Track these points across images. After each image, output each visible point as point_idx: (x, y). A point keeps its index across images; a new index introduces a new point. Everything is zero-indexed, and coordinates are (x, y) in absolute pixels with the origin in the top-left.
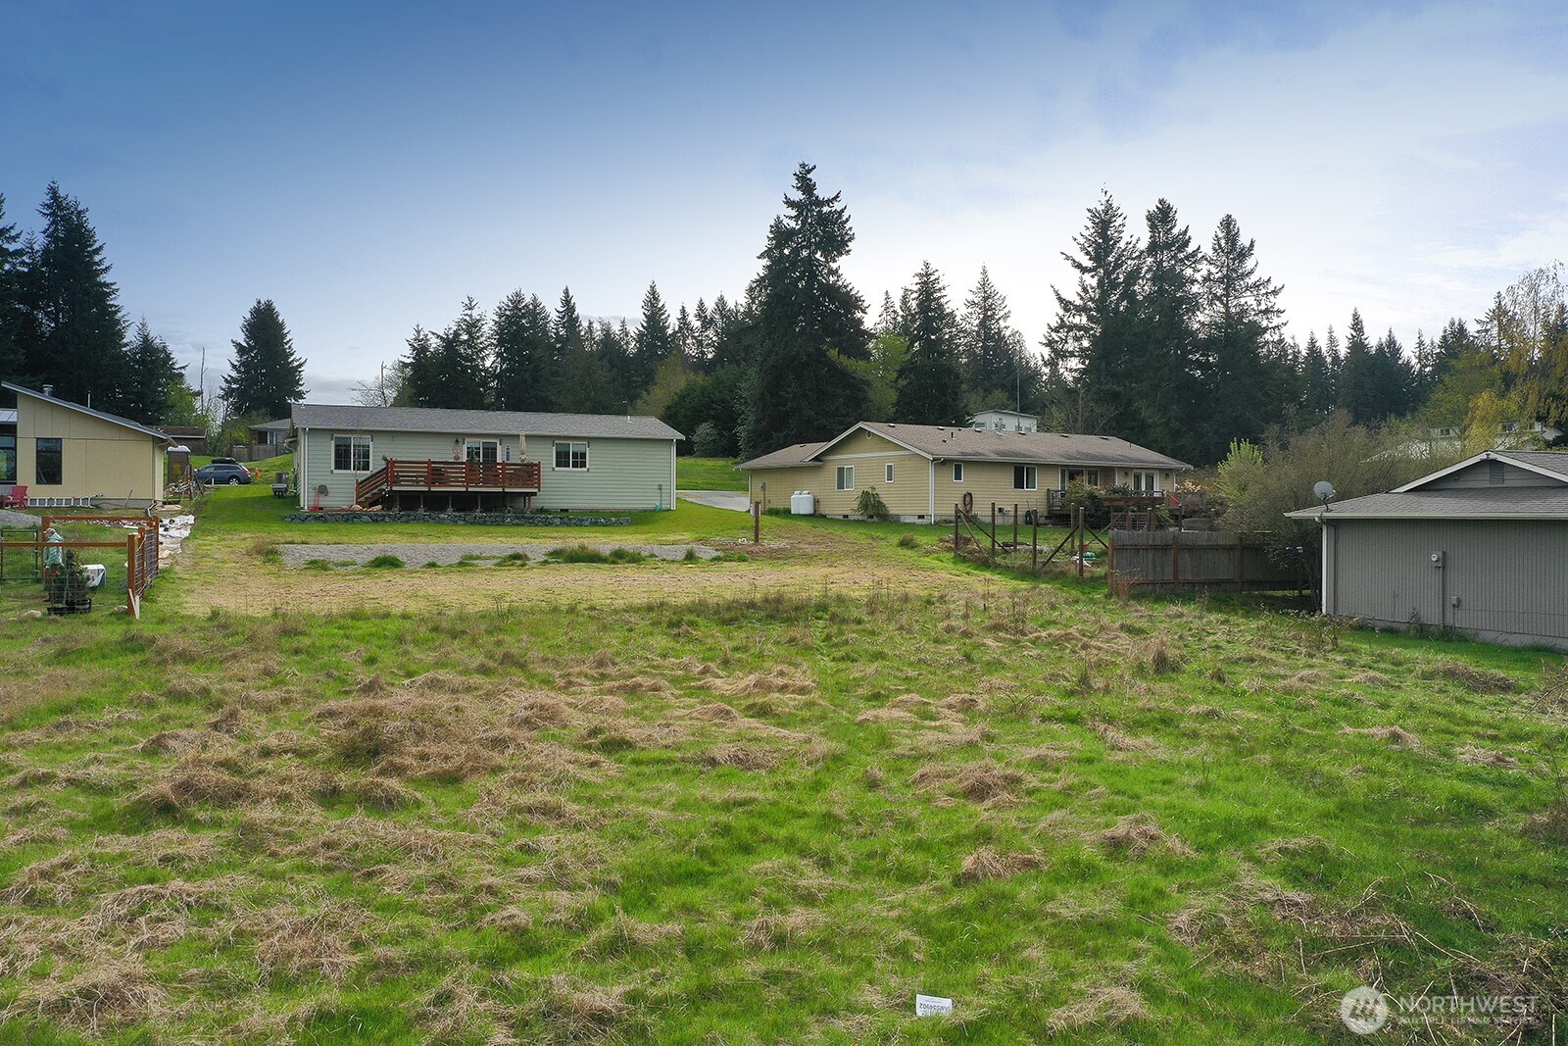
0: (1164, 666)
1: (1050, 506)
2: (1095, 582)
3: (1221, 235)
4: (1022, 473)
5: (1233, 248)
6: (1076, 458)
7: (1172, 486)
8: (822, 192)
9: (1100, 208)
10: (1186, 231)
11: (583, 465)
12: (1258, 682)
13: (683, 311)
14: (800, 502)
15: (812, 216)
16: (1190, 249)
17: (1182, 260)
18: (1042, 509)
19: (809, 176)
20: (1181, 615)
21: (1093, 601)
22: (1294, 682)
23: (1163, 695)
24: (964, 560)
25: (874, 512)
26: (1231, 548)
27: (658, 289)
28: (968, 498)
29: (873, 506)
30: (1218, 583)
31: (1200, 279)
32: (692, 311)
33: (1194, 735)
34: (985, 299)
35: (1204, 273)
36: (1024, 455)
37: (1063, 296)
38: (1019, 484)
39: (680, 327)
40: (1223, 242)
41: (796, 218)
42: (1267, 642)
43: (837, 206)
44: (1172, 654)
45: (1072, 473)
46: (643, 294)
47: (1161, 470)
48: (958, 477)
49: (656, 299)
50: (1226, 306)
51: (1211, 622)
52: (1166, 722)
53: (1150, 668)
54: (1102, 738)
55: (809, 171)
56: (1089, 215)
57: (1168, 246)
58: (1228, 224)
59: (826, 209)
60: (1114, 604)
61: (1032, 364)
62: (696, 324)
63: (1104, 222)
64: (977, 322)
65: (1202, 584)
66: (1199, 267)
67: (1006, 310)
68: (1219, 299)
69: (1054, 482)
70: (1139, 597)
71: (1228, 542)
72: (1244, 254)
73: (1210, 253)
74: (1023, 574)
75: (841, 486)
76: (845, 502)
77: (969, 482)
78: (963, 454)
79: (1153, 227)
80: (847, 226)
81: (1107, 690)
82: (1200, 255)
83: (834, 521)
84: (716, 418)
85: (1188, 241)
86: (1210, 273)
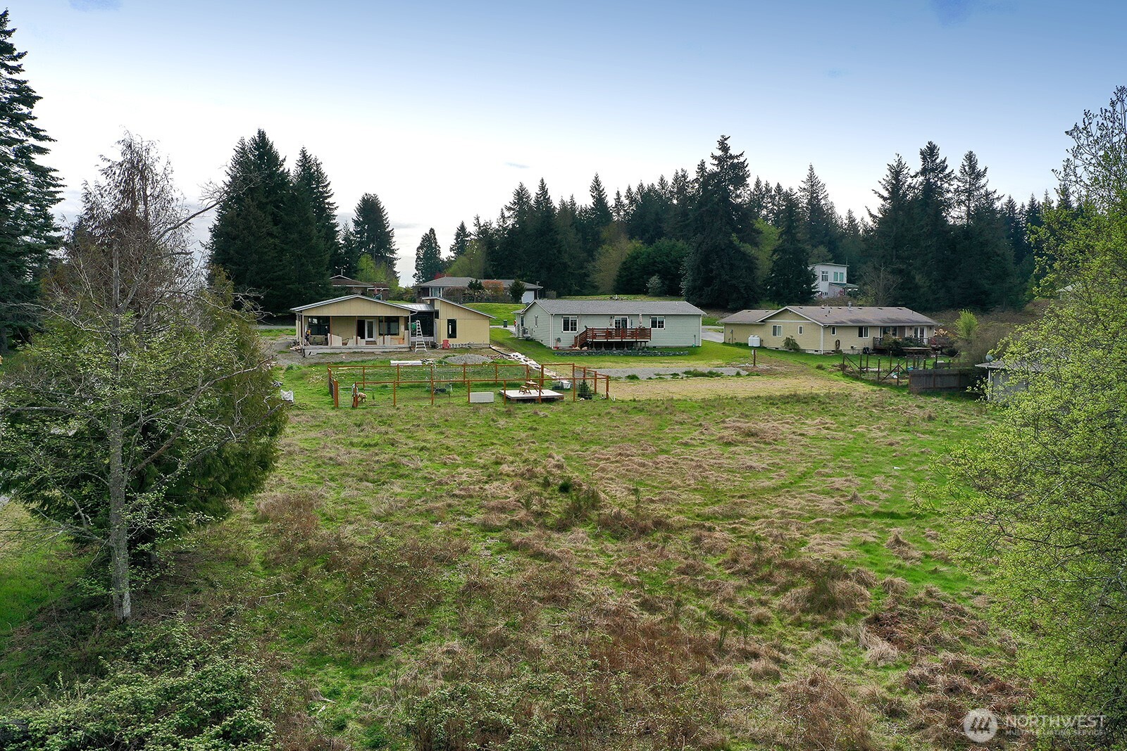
0: (930, 418)
1: (874, 345)
2: (904, 387)
3: (965, 164)
4: (862, 331)
5: (973, 171)
6: (887, 322)
7: (933, 333)
8: (733, 152)
9: (895, 164)
10: (945, 161)
11: (663, 327)
12: (958, 423)
13: (618, 194)
14: (754, 341)
15: (727, 164)
16: (947, 171)
17: (941, 178)
18: (871, 347)
19: (725, 142)
20: (936, 402)
21: (904, 396)
22: (968, 423)
23: (931, 426)
24: (847, 376)
25: (792, 348)
26: (957, 374)
27: (600, 179)
28: (838, 343)
29: (792, 345)
30: (950, 388)
31: (953, 190)
32: (623, 193)
33: (939, 435)
34: (812, 186)
35: (955, 187)
36: (864, 322)
37: (872, 213)
38: (861, 335)
39: (616, 204)
40: (967, 168)
41: (717, 165)
42: (965, 412)
43: (742, 159)
44: (933, 415)
45: (885, 330)
46: (590, 182)
47: (927, 326)
48: (834, 333)
49: (598, 185)
50: (969, 207)
51: (946, 404)
52: (931, 432)
53: (926, 420)
54: (916, 435)
55: (726, 139)
56: (888, 167)
57: (933, 170)
58: (970, 157)
59: (736, 161)
60: (912, 396)
61: (839, 223)
62: (626, 202)
63: (897, 172)
64: (806, 200)
65: (944, 388)
66: (952, 183)
67: (826, 194)
68: (964, 202)
69: (877, 334)
70: (920, 394)
71: (955, 373)
72: (979, 175)
73: (959, 175)
74: (874, 383)
75: (775, 334)
76: (778, 342)
77: (838, 335)
78: (836, 323)
79: (924, 159)
80: (747, 169)
81: (915, 425)
82: (953, 176)
83: (770, 350)
84: (659, 272)
85: (946, 167)
86: (959, 186)
